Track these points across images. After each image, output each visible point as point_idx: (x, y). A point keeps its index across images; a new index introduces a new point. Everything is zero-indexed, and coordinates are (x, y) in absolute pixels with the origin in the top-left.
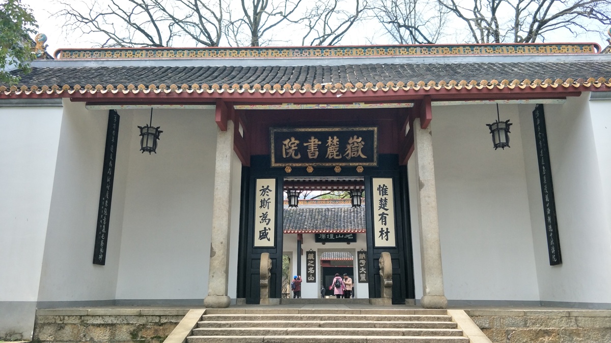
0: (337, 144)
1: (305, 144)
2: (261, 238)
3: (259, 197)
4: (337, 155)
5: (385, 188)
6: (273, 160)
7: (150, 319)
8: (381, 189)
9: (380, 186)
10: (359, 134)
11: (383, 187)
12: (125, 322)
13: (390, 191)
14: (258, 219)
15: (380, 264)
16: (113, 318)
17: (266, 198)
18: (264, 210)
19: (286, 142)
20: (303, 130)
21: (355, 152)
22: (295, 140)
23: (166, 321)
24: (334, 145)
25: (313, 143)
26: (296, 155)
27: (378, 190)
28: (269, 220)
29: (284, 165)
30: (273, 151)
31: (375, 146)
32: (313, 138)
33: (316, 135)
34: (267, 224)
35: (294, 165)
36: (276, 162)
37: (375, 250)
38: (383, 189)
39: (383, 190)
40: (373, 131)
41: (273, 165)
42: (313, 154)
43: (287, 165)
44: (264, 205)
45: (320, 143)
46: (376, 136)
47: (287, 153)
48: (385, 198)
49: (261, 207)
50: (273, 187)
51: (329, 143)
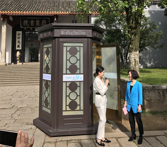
0: (39, 22)
1: (30, 22)
2: (18, 47)
3: (17, 36)
4: (39, 25)
6: (21, 26)
10: (45, 20)
14: (17, 42)
17: (19, 36)
18: (19, 40)
19: (25, 21)
20: (29, 18)
21: (44, 24)
22: (27, 21)
26: (27, 25)
28: (20, 42)
29: (24, 28)
30: (21, 24)
33: (33, 19)
35: (27, 27)
36: (22, 27)
40: (48, 19)
41: (21, 27)
42: (32, 25)
44: (19, 38)
45: (34, 22)
46: (49, 20)
47: (25, 24)
50: (21, 33)
51: (37, 22)
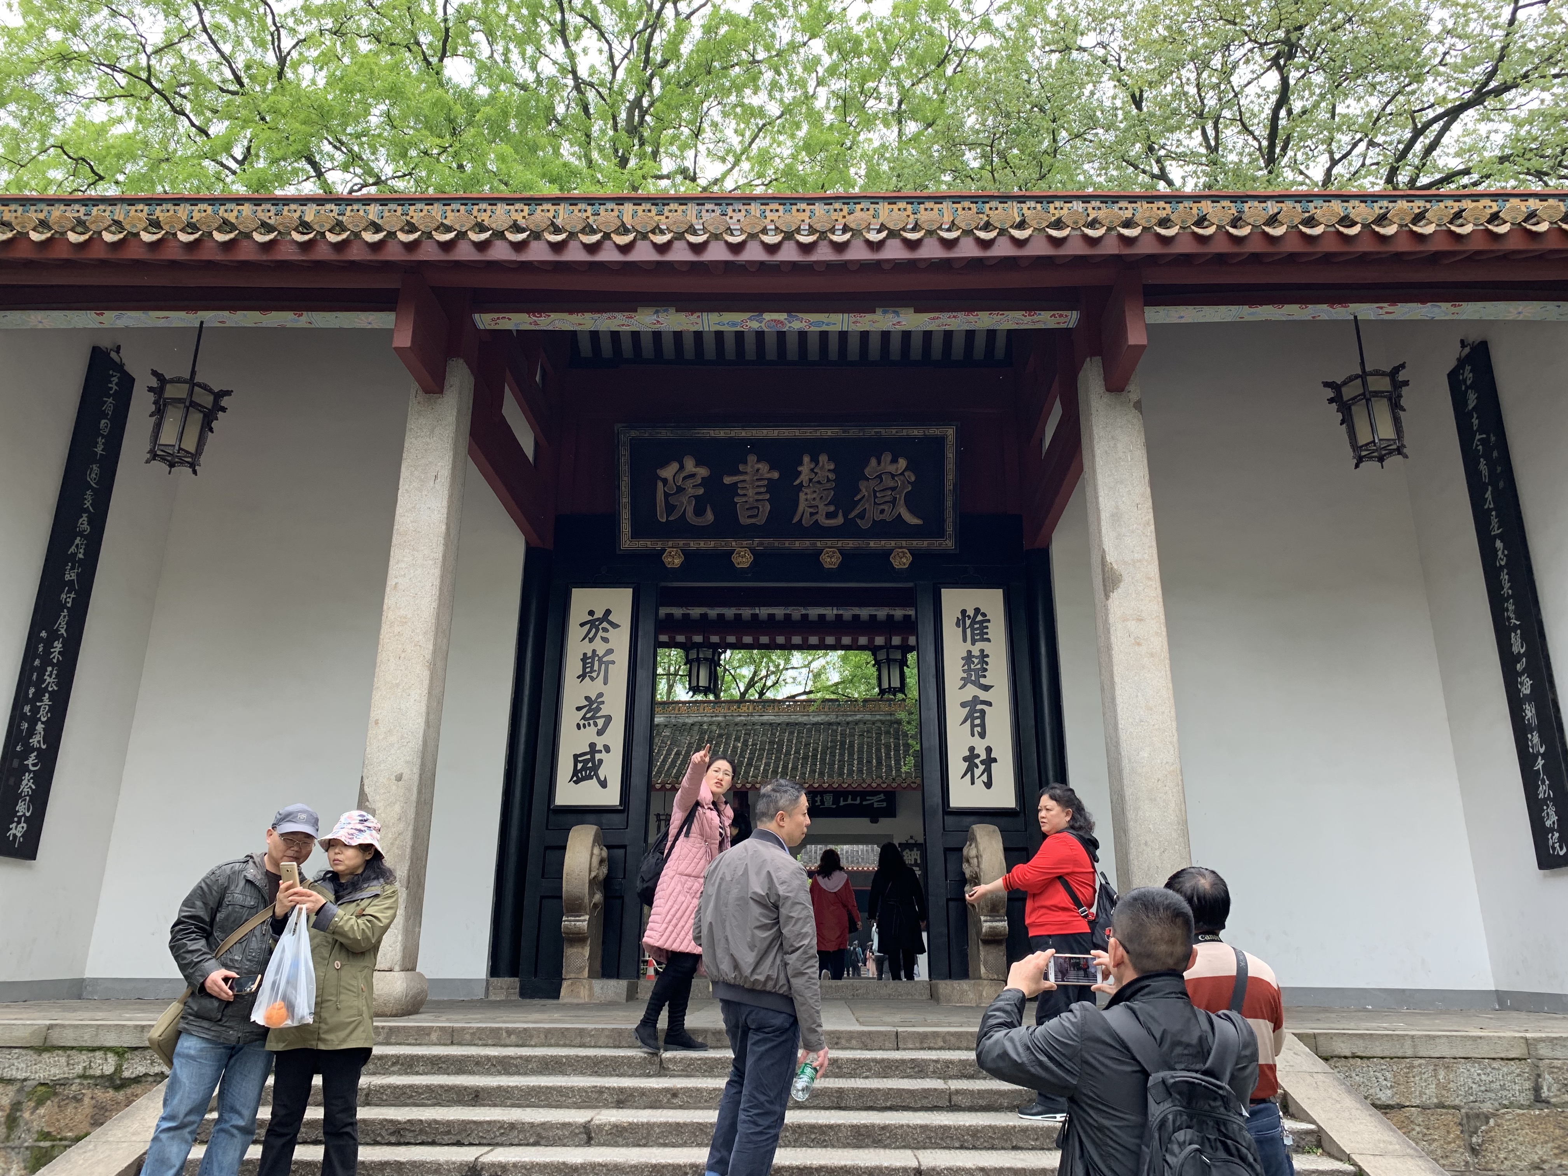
0: (828, 480)
1: (727, 480)
2: (578, 777)
3: (576, 648)
4: (829, 516)
5: (979, 618)
6: (626, 527)
7: (81, 1061)
8: (968, 622)
9: (964, 612)
10: (897, 448)
11: (976, 616)
13: (997, 629)
14: (569, 717)
15: (965, 866)
17: (600, 648)
18: (592, 688)
19: (668, 472)
20: (721, 433)
21: (885, 507)
22: (697, 465)
23: (142, 1071)
24: (819, 482)
25: (754, 475)
26: (699, 511)
27: (958, 625)
28: (608, 719)
29: (659, 547)
30: (625, 500)
31: (949, 485)
32: (752, 458)
33: (763, 449)
34: (600, 733)
35: (693, 545)
36: (635, 535)
37: (949, 820)
38: (974, 622)
39: (974, 624)
40: (940, 441)
41: (627, 542)
42: (754, 510)
43: (670, 544)
44: (592, 671)
45: (776, 475)
46: (950, 455)
47: (670, 508)
48: (982, 651)
49: (582, 677)
50: (623, 615)
51: (804, 477)
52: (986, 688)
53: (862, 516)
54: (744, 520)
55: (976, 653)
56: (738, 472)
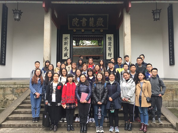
0: (93, 21)
1: (81, 21)
2: (65, 56)
3: (64, 41)
4: (93, 25)
6: (69, 27)
7: (19, 86)
9: (109, 37)
10: (102, 17)
12: (9, 87)
13: (113, 39)
14: (63, 49)
16: (4, 85)
17: (66, 41)
19: (74, 20)
20: (80, 15)
21: (100, 24)
22: (77, 19)
23: (25, 86)
25: (84, 20)
26: (78, 25)
27: (108, 39)
30: (69, 23)
31: (108, 21)
32: (84, 18)
33: (86, 17)
34: (67, 51)
35: (77, 29)
37: (106, 61)
39: (110, 39)
40: (107, 16)
41: (69, 29)
43: (74, 29)
45: (87, 20)
46: (108, 18)
47: (74, 24)
49: (65, 45)
50: (69, 38)
51: (90, 21)
52: (111, 46)
53: (97, 25)
54: (83, 26)
55: (110, 42)
56: (82, 20)
